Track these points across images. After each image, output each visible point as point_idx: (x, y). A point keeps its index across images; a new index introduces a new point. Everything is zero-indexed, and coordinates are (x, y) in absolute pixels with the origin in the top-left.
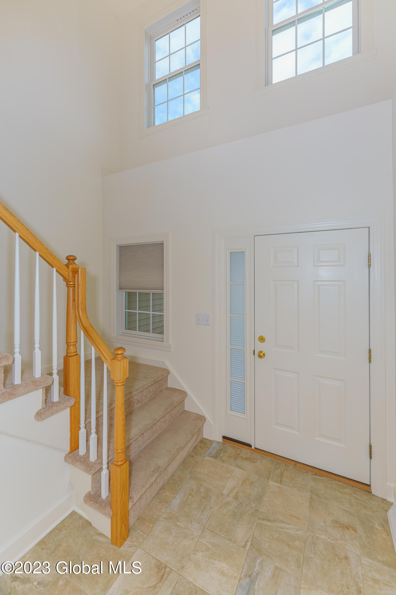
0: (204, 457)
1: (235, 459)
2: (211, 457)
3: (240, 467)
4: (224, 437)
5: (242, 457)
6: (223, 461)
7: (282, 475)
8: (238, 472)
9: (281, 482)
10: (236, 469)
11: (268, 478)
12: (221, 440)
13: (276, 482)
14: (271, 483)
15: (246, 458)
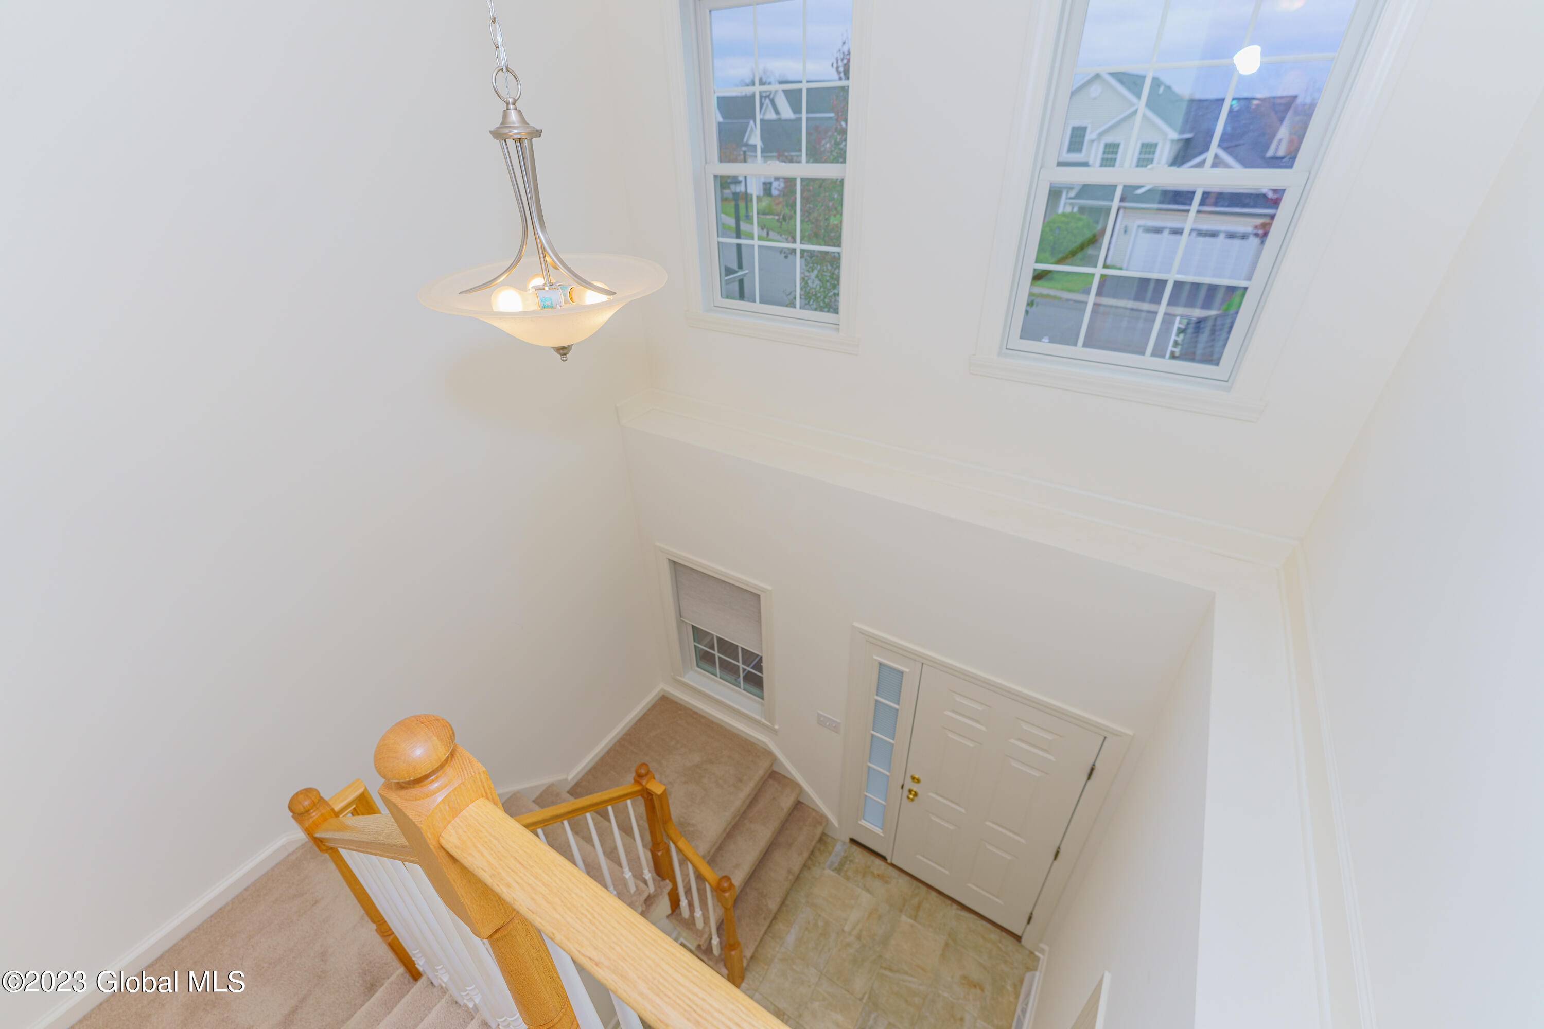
0: (824, 869)
1: (864, 875)
2: (833, 870)
3: (868, 890)
4: (853, 841)
5: (872, 873)
6: (848, 878)
7: (918, 907)
8: (865, 898)
9: (915, 918)
10: (864, 892)
11: (901, 911)
12: (847, 840)
13: (910, 917)
14: (904, 918)
15: (878, 875)
